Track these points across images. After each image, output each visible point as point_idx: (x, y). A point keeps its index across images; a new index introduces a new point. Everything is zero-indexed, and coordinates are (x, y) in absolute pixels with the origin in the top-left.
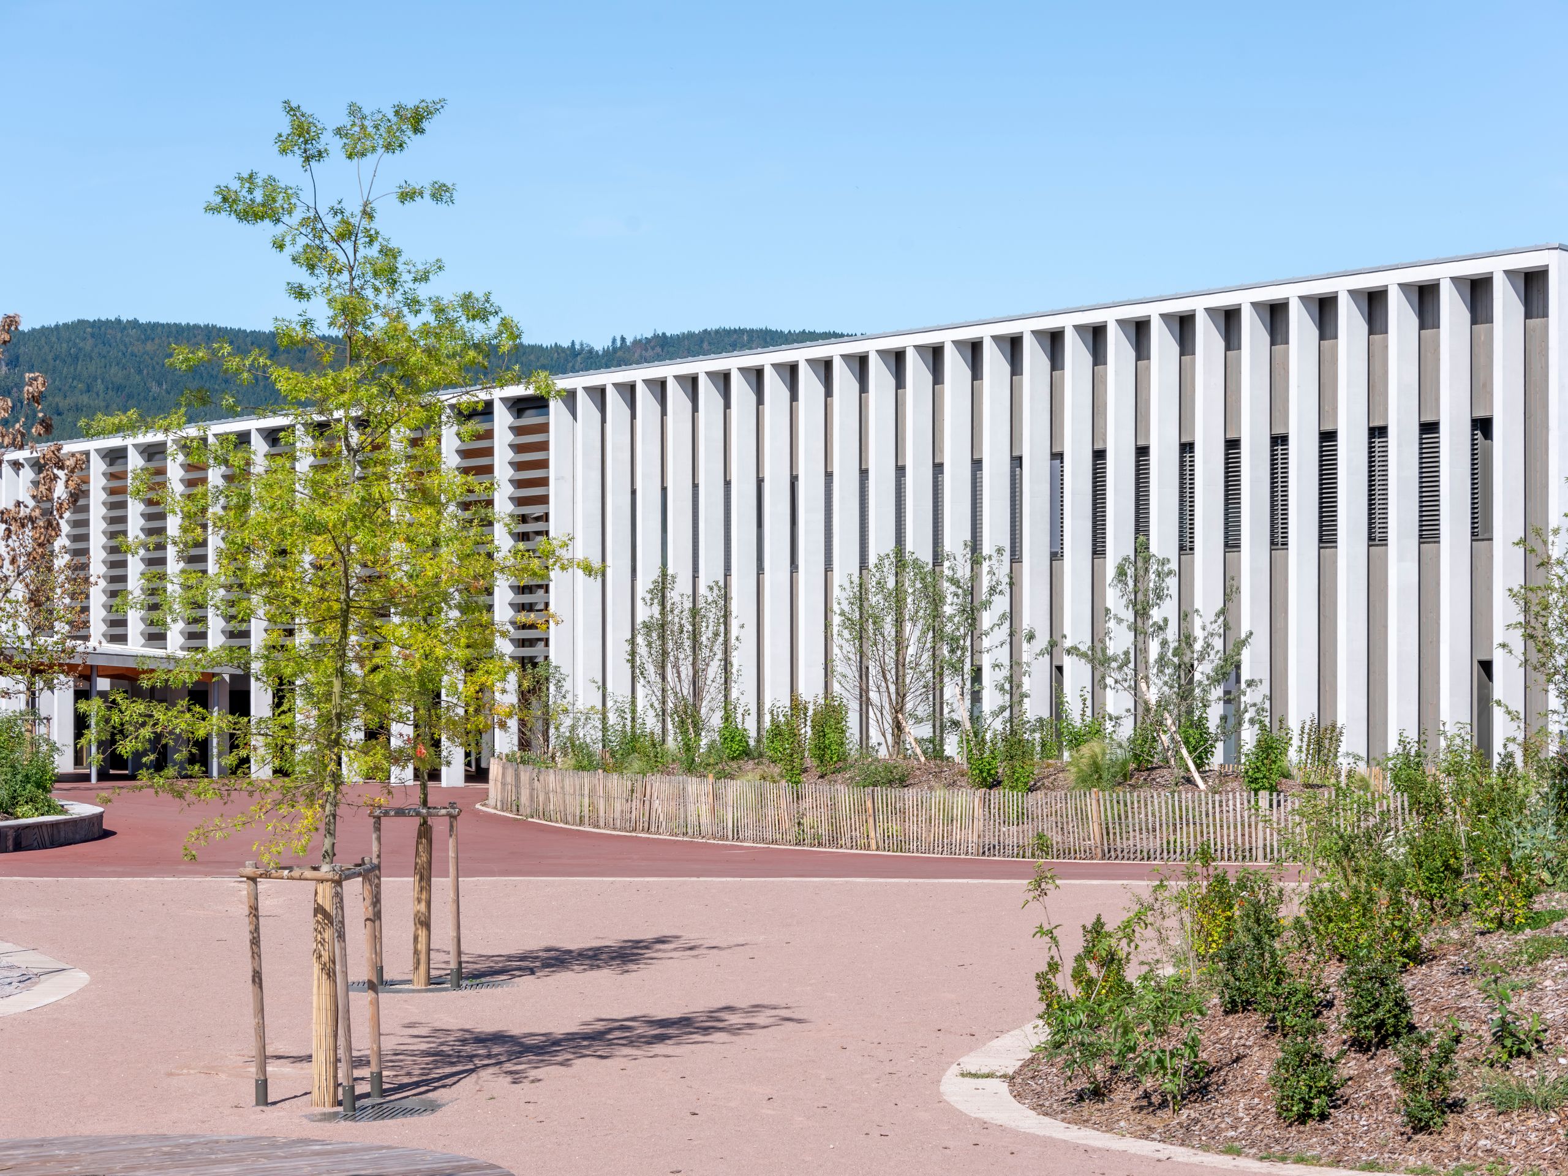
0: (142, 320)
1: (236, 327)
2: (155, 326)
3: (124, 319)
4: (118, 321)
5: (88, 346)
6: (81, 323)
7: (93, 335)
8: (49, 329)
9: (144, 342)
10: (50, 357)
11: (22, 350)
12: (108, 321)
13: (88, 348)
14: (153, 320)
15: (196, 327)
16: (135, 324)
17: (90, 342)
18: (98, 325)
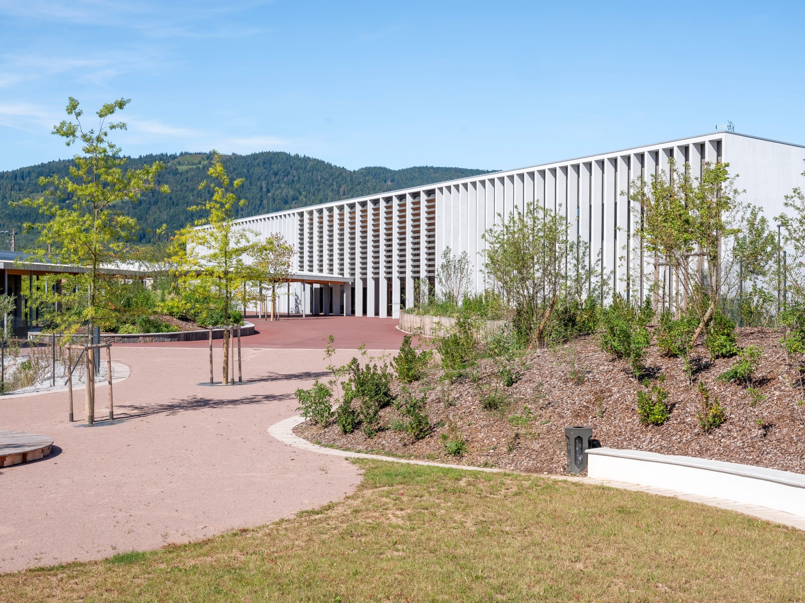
0: (434, 166)
1: (465, 168)
2: (438, 168)
3: (429, 166)
4: (427, 167)
5: (417, 175)
6: (415, 168)
7: (418, 172)
8: (404, 170)
9: (435, 173)
10: (404, 179)
11: (395, 177)
12: (423, 167)
13: (417, 176)
14: (438, 166)
15: (452, 168)
16: (432, 168)
17: (418, 173)
18: (420, 168)
